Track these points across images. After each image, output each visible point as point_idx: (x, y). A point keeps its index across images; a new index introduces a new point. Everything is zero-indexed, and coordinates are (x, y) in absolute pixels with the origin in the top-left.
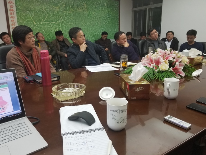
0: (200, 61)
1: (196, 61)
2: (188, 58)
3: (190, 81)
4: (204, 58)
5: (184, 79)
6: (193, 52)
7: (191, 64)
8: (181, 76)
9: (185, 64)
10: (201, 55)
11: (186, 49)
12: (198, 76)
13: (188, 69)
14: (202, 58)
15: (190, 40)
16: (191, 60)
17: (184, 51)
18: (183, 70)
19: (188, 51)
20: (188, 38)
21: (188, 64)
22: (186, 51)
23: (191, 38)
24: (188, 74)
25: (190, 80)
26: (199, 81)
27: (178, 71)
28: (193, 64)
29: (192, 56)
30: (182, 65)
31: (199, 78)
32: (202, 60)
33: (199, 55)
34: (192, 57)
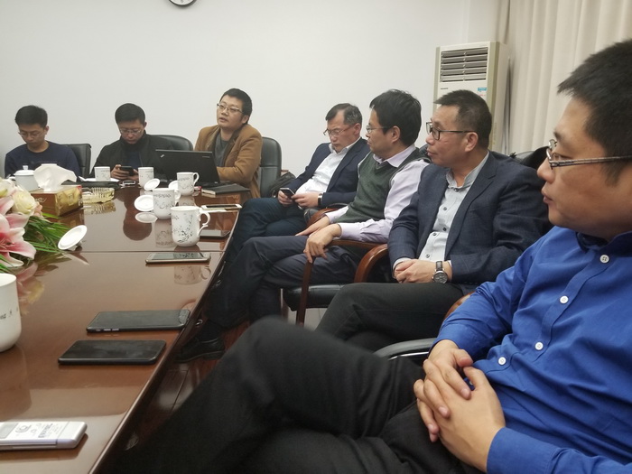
0: (75, 201)
1: (62, 201)
2: (36, 196)
3: (55, 267)
4: (83, 191)
5: (34, 267)
6: (48, 175)
7: (50, 213)
8: (24, 259)
9: (27, 217)
10: (73, 183)
11: (25, 167)
12: (79, 247)
13: (43, 232)
14: (78, 192)
15: (30, 138)
16: (47, 200)
17: (19, 173)
18: (26, 237)
19: (31, 172)
20: (24, 133)
21: (37, 215)
22: (25, 171)
23: (32, 133)
24: (45, 247)
25: (56, 264)
26: (85, 263)
27: (9, 244)
28: (55, 214)
29: (48, 187)
30: (19, 221)
31: (81, 254)
32: (81, 196)
33: (68, 182)
34: (47, 191)
